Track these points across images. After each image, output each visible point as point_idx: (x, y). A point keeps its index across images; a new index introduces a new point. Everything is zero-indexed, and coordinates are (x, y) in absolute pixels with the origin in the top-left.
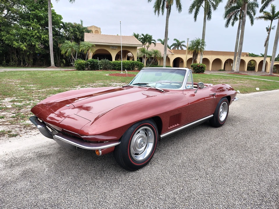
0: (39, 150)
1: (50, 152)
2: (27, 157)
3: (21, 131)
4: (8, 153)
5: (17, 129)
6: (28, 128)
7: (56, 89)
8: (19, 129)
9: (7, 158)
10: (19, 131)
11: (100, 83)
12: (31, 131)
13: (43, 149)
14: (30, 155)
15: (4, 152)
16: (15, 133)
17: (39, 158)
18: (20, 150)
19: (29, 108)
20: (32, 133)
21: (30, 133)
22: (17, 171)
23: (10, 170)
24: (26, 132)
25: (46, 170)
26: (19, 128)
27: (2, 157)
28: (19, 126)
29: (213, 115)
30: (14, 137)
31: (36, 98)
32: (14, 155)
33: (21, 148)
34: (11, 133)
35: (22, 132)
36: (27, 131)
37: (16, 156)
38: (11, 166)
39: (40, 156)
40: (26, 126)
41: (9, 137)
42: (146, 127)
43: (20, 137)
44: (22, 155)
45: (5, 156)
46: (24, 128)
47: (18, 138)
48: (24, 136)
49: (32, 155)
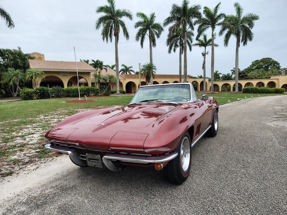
0: (57, 183)
1: (72, 184)
2: (49, 193)
3: (13, 168)
4: (19, 194)
5: (7, 167)
6: (20, 164)
7: (17, 120)
8: (8, 166)
9: (24, 199)
10: (10, 169)
11: (64, 111)
12: (26, 167)
13: (59, 182)
14: (49, 190)
15: (12, 193)
16: (7, 172)
17: (64, 192)
18: (31, 188)
19: (1, 143)
20: (29, 169)
21: (27, 169)
22: (52, 210)
23: (40, 210)
24: (21, 168)
25: (86, 201)
26: (7, 165)
27: (16, 200)
28: (6, 163)
29: (211, 126)
30: (10, 176)
32: (28, 194)
33: (30, 185)
34: (2, 172)
35: (15, 169)
36: (21, 167)
37: (33, 195)
38: (38, 206)
39: (64, 190)
40: (15, 162)
41: (3, 176)
42: (186, 137)
43: (17, 175)
44: (39, 192)
45: (17, 198)
46: (14, 164)
47: (16, 176)
48: (22, 173)
49: (52, 190)
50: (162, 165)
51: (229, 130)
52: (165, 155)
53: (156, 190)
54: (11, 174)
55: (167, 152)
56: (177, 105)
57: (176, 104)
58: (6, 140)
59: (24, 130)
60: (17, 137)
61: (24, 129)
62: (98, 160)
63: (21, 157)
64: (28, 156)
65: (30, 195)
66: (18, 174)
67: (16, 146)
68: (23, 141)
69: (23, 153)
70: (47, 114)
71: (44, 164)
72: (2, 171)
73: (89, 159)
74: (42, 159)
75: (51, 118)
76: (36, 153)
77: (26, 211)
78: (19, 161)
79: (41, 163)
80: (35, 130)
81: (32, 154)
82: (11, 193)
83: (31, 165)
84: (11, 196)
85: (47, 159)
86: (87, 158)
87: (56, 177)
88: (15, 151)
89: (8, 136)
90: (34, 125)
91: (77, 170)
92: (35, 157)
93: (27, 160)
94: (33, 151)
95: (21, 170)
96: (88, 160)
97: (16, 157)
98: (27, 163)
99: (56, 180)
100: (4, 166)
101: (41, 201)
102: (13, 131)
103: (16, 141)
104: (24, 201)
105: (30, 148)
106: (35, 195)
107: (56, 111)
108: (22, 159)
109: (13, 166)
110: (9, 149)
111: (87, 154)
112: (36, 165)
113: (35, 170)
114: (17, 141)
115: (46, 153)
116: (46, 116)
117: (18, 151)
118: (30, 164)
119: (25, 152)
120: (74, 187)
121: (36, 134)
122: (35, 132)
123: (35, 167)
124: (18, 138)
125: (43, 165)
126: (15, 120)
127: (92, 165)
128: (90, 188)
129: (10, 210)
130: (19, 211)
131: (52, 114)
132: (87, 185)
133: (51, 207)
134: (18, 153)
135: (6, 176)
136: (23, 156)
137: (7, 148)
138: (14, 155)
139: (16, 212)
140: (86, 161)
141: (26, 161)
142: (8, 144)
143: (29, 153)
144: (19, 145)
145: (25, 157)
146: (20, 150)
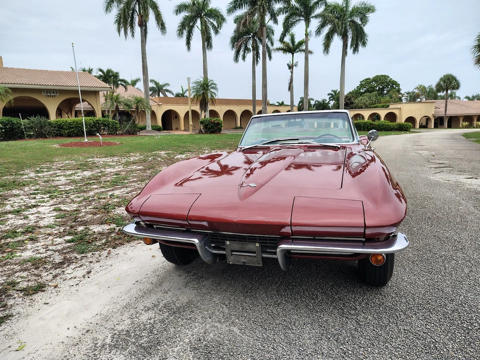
0: (152, 299)
1: (184, 299)
4: (87, 328)
5: (24, 274)
6: (48, 267)
8: (27, 273)
9: (105, 338)
10: (34, 278)
11: (67, 162)
12: (64, 271)
13: (154, 296)
15: (72, 327)
16: (32, 284)
17: (177, 315)
18: (104, 313)
20: (72, 276)
21: (69, 276)
24: (56, 276)
25: (236, 330)
26: (20, 271)
27: (90, 341)
28: (17, 268)
30: (40, 293)
33: (99, 308)
34: (22, 286)
35: (44, 278)
36: (53, 272)
37: (119, 328)
38: (146, 350)
39: (175, 311)
40: (36, 264)
41: (27, 295)
43: (55, 289)
44: (128, 321)
45: (89, 337)
46: (37, 268)
47: (54, 291)
48: (63, 285)
49: (151, 314)
54: (40, 288)
56: (339, 148)
57: (336, 147)
59: (10, 199)
60: (6, 213)
61: (11, 197)
62: (254, 253)
63: (41, 253)
64: (54, 251)
65: (112, 329)
66: (56, 287)
67: (17, 231)
68: (26, 222)
69: (40, 244)
70: (38, 169)
71: (99, 264)
72: (19, 283)
73: (232, 251)
74: (89, 255)
75: (51, 175)
76: (69, 244)
78: (42, 261)
79: (91, 262)
80: (35, 198)
81: (61, 246)
82: (68, 329)
83: (72, 267)
84: (74, 334)
85: (97, 253)
86: (228, 250)
87: (141, 287)
88: (19, 241)
90: (26, 189)
92: (71, 251)
93: (58, 258)
94: (59, 240)
95: (58, 278)
96: (228, 254)
97: (29, 253)
98: (62, 263)
99: (146, 294)
100: (18, 274)
101: (146, 339)
103: (9, 222)
104: (108, 341)
105: (49, 235)
106: (124, 327)
107: (52, 162)
108: (46, 257)
109: (36, 272)
110: (6, 238)
111: (228, 243)
112: (81, 266)
113: (86, 276)
114: (12, 221)
115: (90, 243)
116: (38, 172)
117: (26, 242)
118: (68, 266)
119: (43, 243)
121: (42, 206)
122: (39, 204)
123: (80, 272)
125: (96, 266)
127: (239, 261)
131: (49, 169)
134: (29, 246)
135: (34, 293)
136: (43, 250)
138: (24, 250)
140: (226, 254)
141: (56, 261)
143: (53, 244)
144: (22, 230)
145: (49, 253)
146: (31, 239)
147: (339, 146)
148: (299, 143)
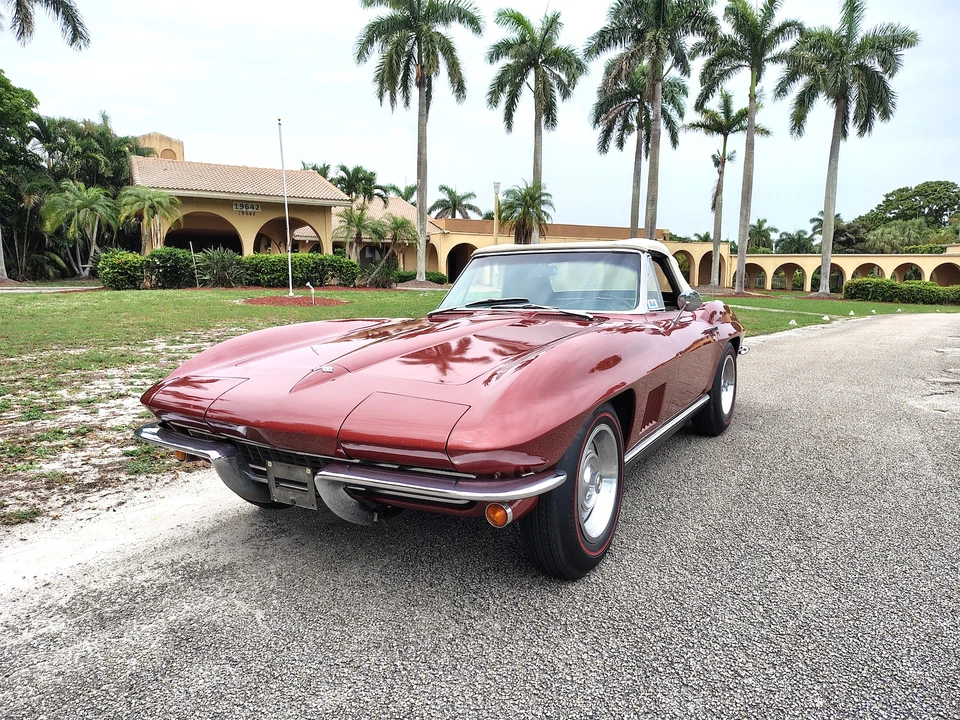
0: (176, 555)
1: (224, 559)
2: (146, 585)
3: (45, 499)
4: (49, 580)
5: (23, 495)
6: (68, 488)
7: (78, 352)
8: (28, 493)
9: (61, 597)
10: (36, 501)
11: (233, 329)
12: (85, 497)
13: (184, 550)
14: (148, 575)
15: (29, 576)
16: (24, 509)
17: (193, 582)
18: (91, 563)
19: (16, 420)
20: (92, 506)
21: (88, 505)
22: (145, 636)
23: (107, 635)
24: (69, 503)
25: (259, 615)
26: (25, 489)
27: (37, 599)
28: (22, 484)
29: (707, 398)
30: (29, 525)
31: (18, 383)
32: (80, 583)
33: (89, 556)
34: (8, 510)
35: (49, 504)
36: (68, 497)
37: (93, 586)
38: (102, 622)
39: (194, 575)
40: (53, 482)
41: (7, 524)
42: (604, 427)
43: (54, 522)
44: (115, 579)
45: (43, 592)
46: (48, 489)
47: (49, 524)
48: (69, 517)
49: (155, 574)
50: (509, 511)
51: (774, 415)
52: (520, 477)
53: (492, 594)
54: (32, 516)
55: (527, 469)
56: (591, 320)
57: (587, 317)
58: (33, 413)
59: (96, 382)
60: (71, 403)
61: (98, 379)
62: (305, 485)
63: (72, 467)
64: (95, 466)
65: (83, 587)
66: (55, 518)
67: (64, 431)
68: (88, 418)
69: (83, 454)
70: (178, 338)
71: (146, 493)
72: (7, 506)
73: (276, 479)
74: (143, 477)
75: (190, 351)
76: (124, 458)
77: (63, 635)
78: (64, 479)
79: (136, 489)
80: (132, 384)
81: (110, 460)
82: (24, 578)
83: (104, 492)
84: (25, 586)
85: (155, 476)
86: (272, 476)
87: (178, 534)
88: (57, 446)
89: (43, 401)
90: (133, 368)
91: (246, 517)
92: (118, 469)
93: (92, 476)
94: (116, 451)
95: (70, 506)
96: (272, 484)
97: (56, 466)
98: (91, 485)
99: (175, 544)
100: (16, 493)
101: (117, 607)
102: (61, 385)
103: (64, 418)
104: (62, 602)
105: (107, 441)
106: (100, 587)
107: (208, 328)
108: (75, 474)
109: (44, 493)
110: (41, 441)
111: (270, 464)
112: (117, 493)
113: (112, 509)
114: (70, 415)
115: (156, 459)
116: (173, 342)
117: (65, 448)
118: (99, 490)
119: (88, 453)
120: (230, 568)
121: (133, 397)
122: (129, 393)
123: (112, 500)
124: (74, 408)
125: (139, 495)
126: (72, 352)
127: (286, 499)
128: (280, 576)
129: (13, 628)
130: (41, 632)
131: (195, 338)
132: (272, 566)
133: (144, 628)
134: (65, 455)
135: (18, 523)
136: (79, 463)
137: (32, 435)
138: (53, 460)
139: (31, 635)
141: (86, 481)
142: (38, 425)
143: (101, 456)
144: (73, 430)
145: (86, 468)
146: (75, 446)
147: (591, 316)
148: (524, 308)
